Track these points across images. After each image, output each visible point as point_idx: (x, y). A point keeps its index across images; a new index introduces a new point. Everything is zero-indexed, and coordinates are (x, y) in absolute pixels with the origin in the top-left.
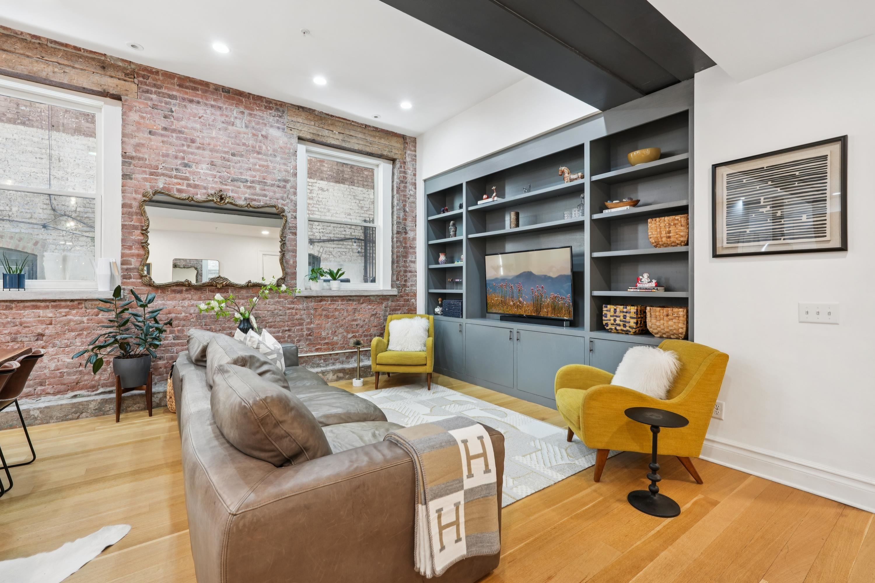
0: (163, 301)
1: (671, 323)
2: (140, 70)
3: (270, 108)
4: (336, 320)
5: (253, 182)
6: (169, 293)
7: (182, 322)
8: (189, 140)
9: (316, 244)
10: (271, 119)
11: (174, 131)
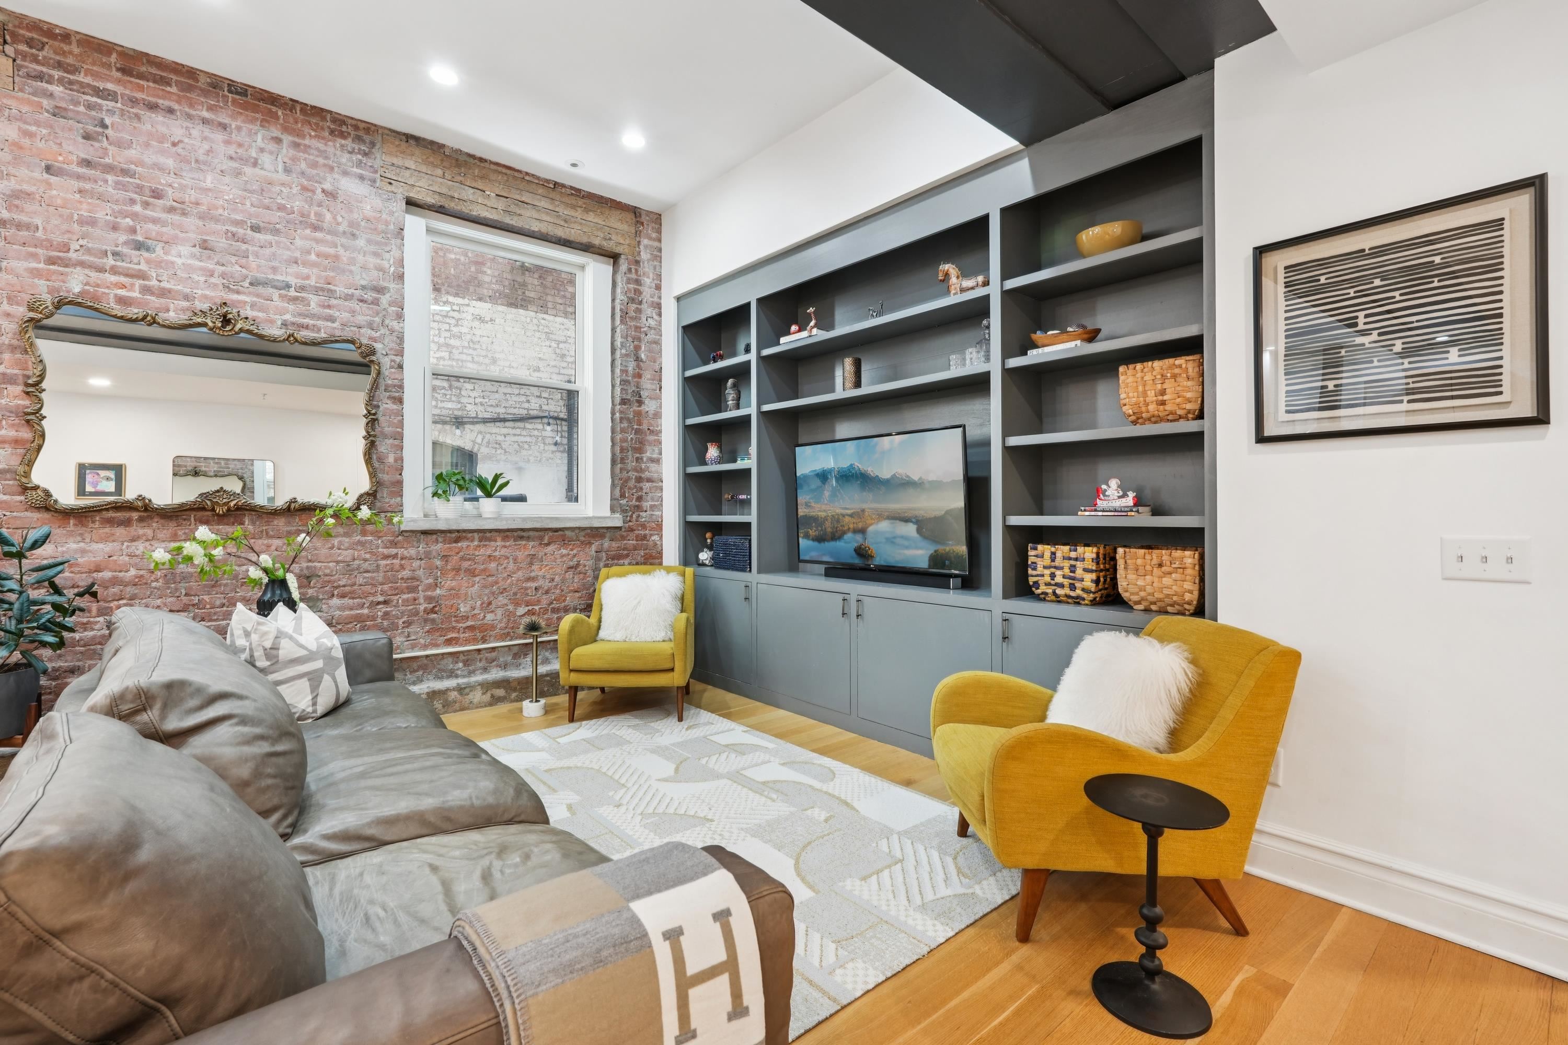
0: (82, 544)
1: (1167, 581)
2: (19, 27)
3: (343, 135)
4: (490, 579)
5: (302, 288)
6: (97, 525)
7: (130, 590)
8: (147, 192)
9: (467, 426)
10: (345, 158)
11: (109, 169)
